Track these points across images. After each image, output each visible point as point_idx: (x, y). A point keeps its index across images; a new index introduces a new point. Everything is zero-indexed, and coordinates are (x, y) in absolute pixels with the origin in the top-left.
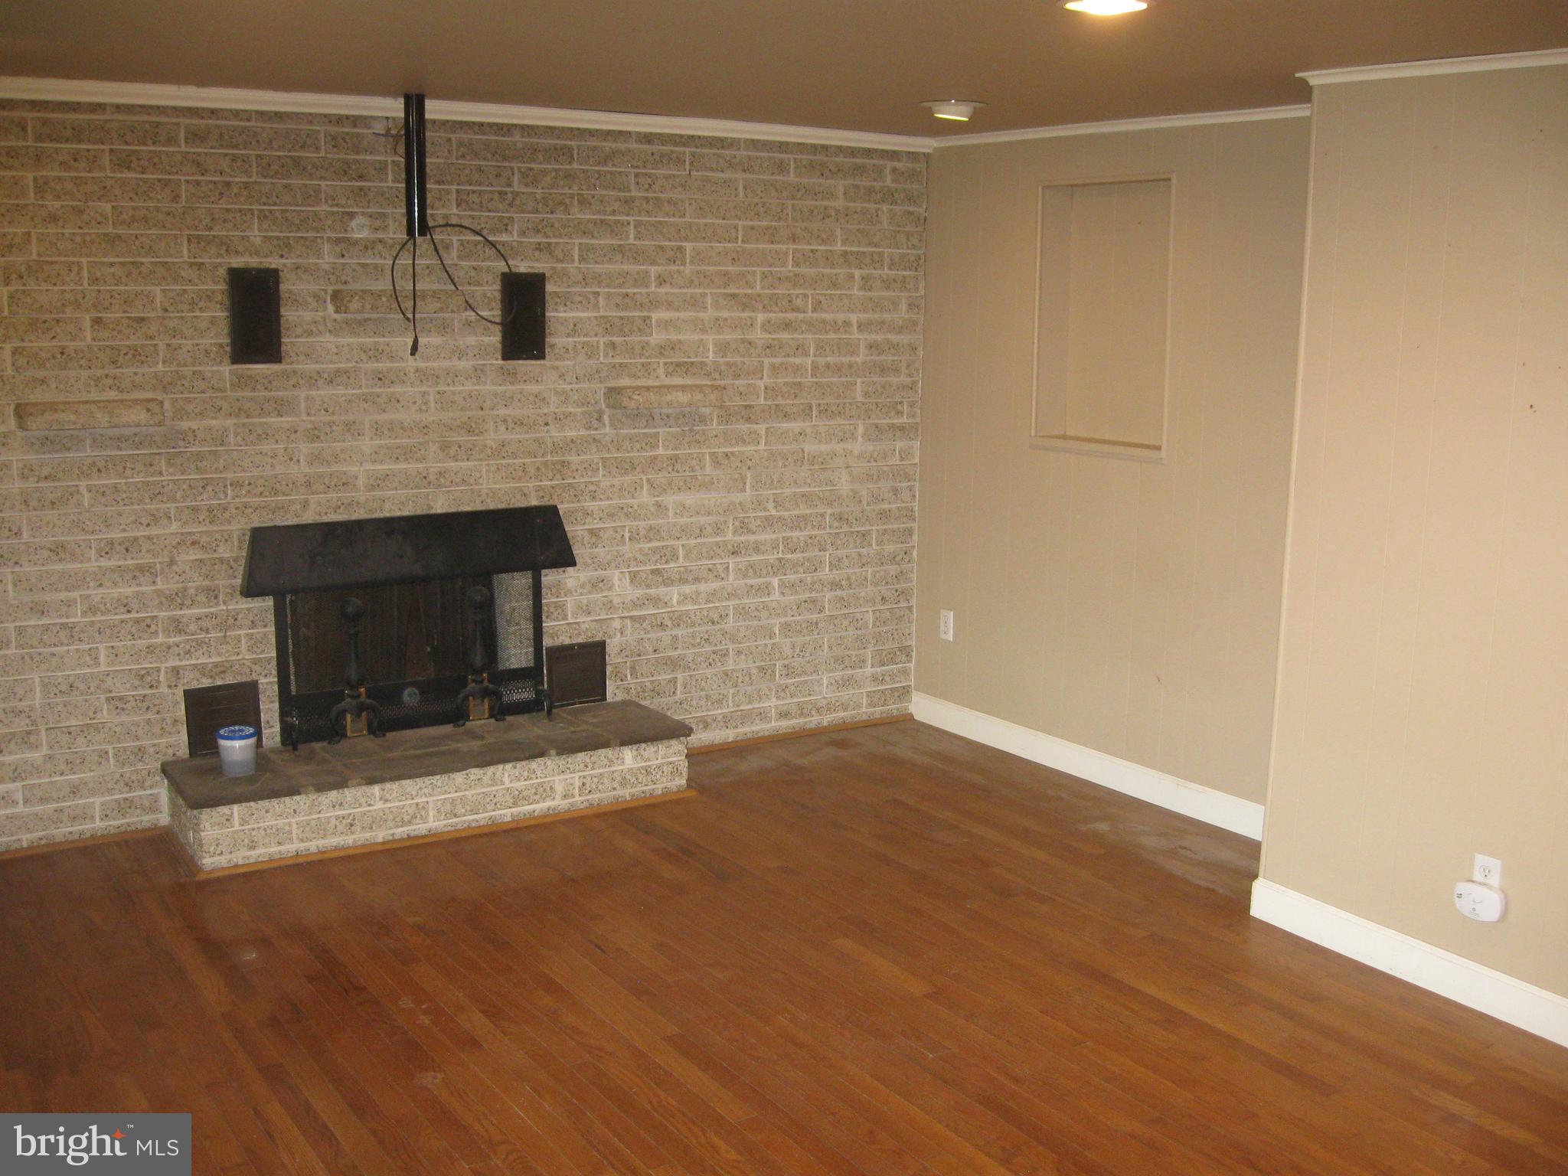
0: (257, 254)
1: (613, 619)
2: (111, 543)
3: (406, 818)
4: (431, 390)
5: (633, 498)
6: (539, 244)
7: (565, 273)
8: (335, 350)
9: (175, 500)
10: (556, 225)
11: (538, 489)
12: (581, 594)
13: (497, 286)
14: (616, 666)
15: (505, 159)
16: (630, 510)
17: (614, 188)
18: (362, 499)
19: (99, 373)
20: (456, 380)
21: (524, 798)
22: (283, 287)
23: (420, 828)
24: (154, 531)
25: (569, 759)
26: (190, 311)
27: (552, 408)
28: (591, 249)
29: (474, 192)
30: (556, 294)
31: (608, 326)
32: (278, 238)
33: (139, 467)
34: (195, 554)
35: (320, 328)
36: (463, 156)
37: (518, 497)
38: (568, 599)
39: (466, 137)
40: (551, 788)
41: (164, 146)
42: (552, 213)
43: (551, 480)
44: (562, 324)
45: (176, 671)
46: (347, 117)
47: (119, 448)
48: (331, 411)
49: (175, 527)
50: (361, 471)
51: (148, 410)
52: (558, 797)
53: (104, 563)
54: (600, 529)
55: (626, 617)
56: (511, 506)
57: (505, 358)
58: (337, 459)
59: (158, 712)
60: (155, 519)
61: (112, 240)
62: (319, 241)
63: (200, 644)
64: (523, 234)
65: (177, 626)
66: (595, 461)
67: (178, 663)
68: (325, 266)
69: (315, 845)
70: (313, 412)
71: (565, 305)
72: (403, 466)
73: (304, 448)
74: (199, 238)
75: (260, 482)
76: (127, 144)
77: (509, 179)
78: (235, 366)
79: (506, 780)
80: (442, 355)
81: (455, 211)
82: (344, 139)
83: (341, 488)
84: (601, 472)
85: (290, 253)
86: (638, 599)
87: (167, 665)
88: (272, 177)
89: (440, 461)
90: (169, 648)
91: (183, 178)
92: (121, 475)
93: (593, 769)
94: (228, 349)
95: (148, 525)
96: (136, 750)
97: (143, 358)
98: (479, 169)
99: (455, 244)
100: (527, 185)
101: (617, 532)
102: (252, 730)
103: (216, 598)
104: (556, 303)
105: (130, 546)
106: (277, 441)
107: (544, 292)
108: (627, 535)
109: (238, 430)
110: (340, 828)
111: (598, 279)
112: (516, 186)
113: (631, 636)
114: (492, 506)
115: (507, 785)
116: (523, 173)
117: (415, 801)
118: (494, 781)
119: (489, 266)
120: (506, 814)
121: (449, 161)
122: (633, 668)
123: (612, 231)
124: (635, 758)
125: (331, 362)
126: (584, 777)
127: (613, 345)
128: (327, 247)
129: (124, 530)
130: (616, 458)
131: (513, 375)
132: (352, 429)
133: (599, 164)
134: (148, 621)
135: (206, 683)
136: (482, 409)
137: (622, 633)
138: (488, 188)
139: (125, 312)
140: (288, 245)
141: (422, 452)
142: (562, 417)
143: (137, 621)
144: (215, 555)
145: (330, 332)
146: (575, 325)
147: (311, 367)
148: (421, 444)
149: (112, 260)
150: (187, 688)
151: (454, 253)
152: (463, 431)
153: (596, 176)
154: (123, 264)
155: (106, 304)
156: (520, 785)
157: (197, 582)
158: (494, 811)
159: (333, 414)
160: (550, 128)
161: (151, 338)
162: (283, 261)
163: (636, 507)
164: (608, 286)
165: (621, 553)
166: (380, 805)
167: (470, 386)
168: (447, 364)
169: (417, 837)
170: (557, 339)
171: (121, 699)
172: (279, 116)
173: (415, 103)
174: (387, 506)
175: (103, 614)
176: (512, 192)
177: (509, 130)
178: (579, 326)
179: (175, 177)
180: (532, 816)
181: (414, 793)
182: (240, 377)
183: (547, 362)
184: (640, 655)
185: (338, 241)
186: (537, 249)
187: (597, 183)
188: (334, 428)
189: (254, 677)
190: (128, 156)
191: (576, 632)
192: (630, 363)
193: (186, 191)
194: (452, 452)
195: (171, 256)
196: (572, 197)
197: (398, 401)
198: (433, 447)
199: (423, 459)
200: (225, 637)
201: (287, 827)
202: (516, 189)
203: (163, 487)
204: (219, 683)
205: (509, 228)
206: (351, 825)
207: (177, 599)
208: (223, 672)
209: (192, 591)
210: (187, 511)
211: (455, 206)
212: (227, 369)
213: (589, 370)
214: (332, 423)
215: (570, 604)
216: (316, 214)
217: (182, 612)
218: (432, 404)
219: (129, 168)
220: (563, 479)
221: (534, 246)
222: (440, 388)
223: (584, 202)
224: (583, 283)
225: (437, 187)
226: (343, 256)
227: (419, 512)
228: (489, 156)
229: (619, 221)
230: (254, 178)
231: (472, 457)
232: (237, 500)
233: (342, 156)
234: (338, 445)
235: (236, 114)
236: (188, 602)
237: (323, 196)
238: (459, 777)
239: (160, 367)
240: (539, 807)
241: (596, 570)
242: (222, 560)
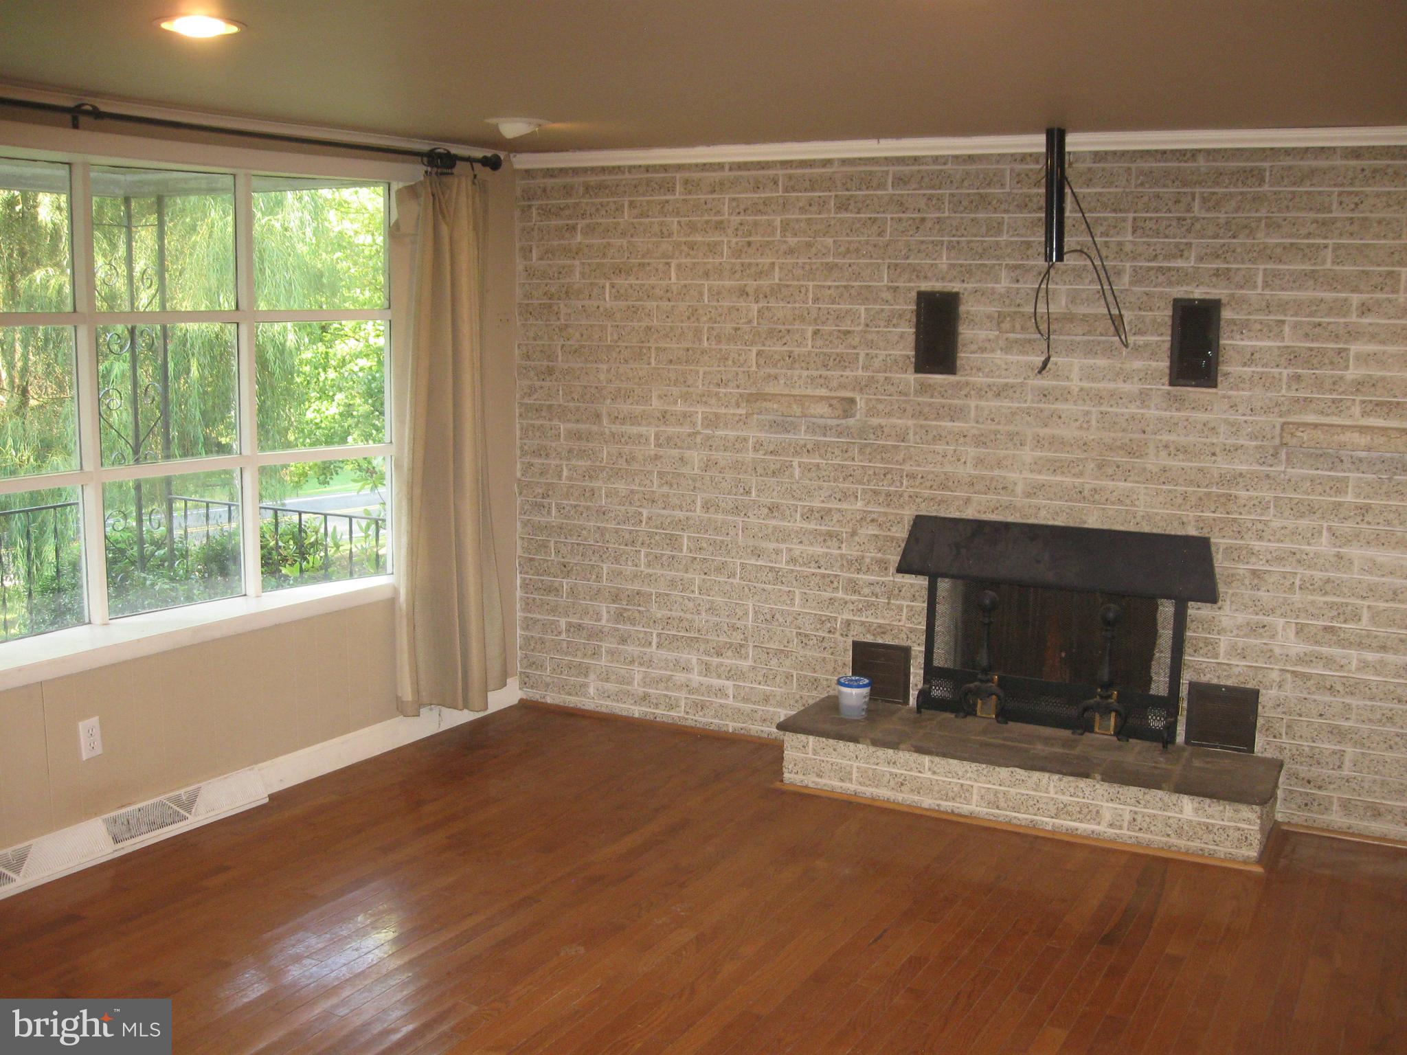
0: (943, 279)
1: (1272, 669)
2: (811, 510)
3: (951, 794)
4: (1094, 409)
5: (1309, 544)
6: (1218, 270)
7: (1243, 300)
8: (1005, 367)
9: (861, 482)
10: (1239, 250)
11: (1198, 519)
12: (1237, 636)
13: (1169, 312)
14: (1268, 720)
15: (1185, 185)
16: (1304, 557)
17: (1311, 209)
18: (1019, 505)
19: (816, 373)
20: (1121, 401)
21: (1068, 813)
22: (963, 309)
23: (964, 808)
24: (844, 506)
25: (1120, 790)
26: (885, 327)
27: (1222, 439)
28: (1276, 274)
29: (1151, 219)
30: (1233, 322)
31: (1292, 356)
32: (961, 266)
33: (837, 452)
34: (872, 530)
35: (993, 345)
36: (1142, 184)
37: (1176, 524)
38: (1222, 638)
39: (1146, 165)
40: (1098, 812)
41: (875, 190)
42: (1234, 237)
43: (1214, 512)
44: (1238, 352)
45: (848, 623)
46: (1031, 155)
47: (825, 435)
48: (996, 421)
49: (860, 505)
50: (1019, 478)
51: (831, 405)
52: (1104, 823)
53: (806, 525)
54: (1265, 572)
55: (1288, 671)
56: (1167, 532)
57: (1171, 384)
58: (999, 464)
59: (832, 654)
60: (845, 496)
61: (830, 268)
62: (997, 267)
63: (869, 605)
64: (1201, 259)
65: (853, 587)
66: (1267, 499)
67: (851, 617)
68: (1003, 291)
69: (869, 791)
70: (981, 420)
71: (1242, 333)
72: (1059, 478)
73: (972, 452)
74: (896, 265)
75: (930, 477)
76: (847, 190)
77: (1189, 204)
78: (920, 375)
79: (1051, 789)
80: (1108, 377)
81: (1130, 238)
82: (1027, 175)
83: (1000, 491)
84: (1272, 511)
85: (970, 278)
86: (1306, 655)
87: (844, 617)
88: (961, 213)
89: (1097, 478)
90: (846, 603)
91: (889, 216)
92: (821, 457)
93: (1145, 807)
94: (913, 360)
95: (840, 500)
96: (812, 680)
97: (847, 364)
98: (1158, 196)
99: (1128, 271)
100: (1208, 210)
101: (1285, 578)
102: (866, 681)
103: (886, 569)
104: (1232, 331)
105: (824, 514)
106: (947, 443)
107: (1219, 319)
108: (1298, 583)
109: (918, 430)
110: (892, 783)
111: (1283, 306)
112: (1197, 210)
113: (1290, 692)
114: (1146, 529)
115: (1052, 795)
116: (1203, 198)
117: (961, 781)
118: (1037, 787)
119: (1161, 292)
120: (1047, 822)
121: (1127, 190)
122: (1289, 727)
123: (1304, 255)
124: (1196, 810)
125: (999, 376)
126: (1136, 813)
127: (1298, 378)
128: (1003, 274)
129: (823, 502)
130: (1291, 498)
131: (1179, 401)
132: (1016, 439)
133: (1295, 184)
134: (832, 578)
135: (869, 639)
136: (1144, 432)
137: (1280, 687)
138: (1167, 215)
139: (837, 326)
140: (970, 272)
141: (1081, 467)
142: (1232, 449)
143: (824, 576)
144: (889, 533)
145: (1002, 349)
146: (1252, 354)
147: (979, 379)
148: (1082, 460)
149: (830, 284)
150: (855, 639)
151: (1126, 279)
152: (1121, 452)
153: (1290, 196)
154: (837, 287)
155: (824, 318)
156: (1066, 798)
157: (872, 554)
158: (1035, 815)
159: (999, 423)
160: (1238, 150)
161: (855, 348)
162: (965, 285)
163: (1312, 555)
164: (1296, 314)
165: (1289, 601)
166: (928, 775)
167: (1133, 409)
168: (1112, 386)
169: (960, 815)
170: (1231, 368)
171: (806, 636)
172: (971, 158)
173: (1056, 139)
174: (1043, 513)
175: (800, 566)
176: (1191, 218)
177: (1193, 155)
178: (1257, 356)
179: (883, 215)
180: (1071, 832)
181: (960, 773)
182: (922, 385)
183: (1219, 391)
184: (1301, 716)
185: (1016, 267)
186: (1214, 275)
187: (1291, 204)
188: (998, 436)
189: (909, 643)
190: (849, 199)
191: (1225, 673)
192: (1318, 399)
193: (891, 226)
194: (1110, 471)
195: (875, 280)
196: (1259, 220)
197: (1060, 417)
198: (1091, 465)
199: (1081, 474)
200: (888, 603)
201: (848, 768)
202: (1197, 215)
203: (854, 470)
204: (880, 641)
205: (1186, 253)
206: (902, 784)
207: (857, 564)
208: (884, 633)
209: (868, 560)
210: (871, 493)
211: (1130, 230)
212: (911, 377)
213: (1267, 401)
214: (996, 432)
215: (1224, 643)
216: (997, 243)
217: (859, 576)
218: (1094, 423)
219: (846, 210)
220: (1228, 513)
221: (1212, 272)
222: (1103, 409)
223: (1272, 225)
224: (1267, 311)
225: (1114, 215)
226: (1018, 281)
227: (1071, 524)
228: (1170, 183)
229: (1313, 245)
230: (946, 214)
231: (1130, 479)
232: (911, 489)
233: (1025, 190)
234: (1002, 453)
235: (936, 159)
236: (864, 569)
237: (1005, 228)
238: (1004, 772)
239: (860, 372)
240: (1085, 827)
241: (1257, 614)
242: (893, 539)
